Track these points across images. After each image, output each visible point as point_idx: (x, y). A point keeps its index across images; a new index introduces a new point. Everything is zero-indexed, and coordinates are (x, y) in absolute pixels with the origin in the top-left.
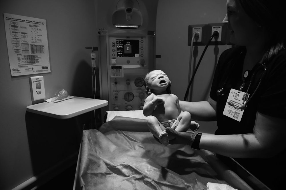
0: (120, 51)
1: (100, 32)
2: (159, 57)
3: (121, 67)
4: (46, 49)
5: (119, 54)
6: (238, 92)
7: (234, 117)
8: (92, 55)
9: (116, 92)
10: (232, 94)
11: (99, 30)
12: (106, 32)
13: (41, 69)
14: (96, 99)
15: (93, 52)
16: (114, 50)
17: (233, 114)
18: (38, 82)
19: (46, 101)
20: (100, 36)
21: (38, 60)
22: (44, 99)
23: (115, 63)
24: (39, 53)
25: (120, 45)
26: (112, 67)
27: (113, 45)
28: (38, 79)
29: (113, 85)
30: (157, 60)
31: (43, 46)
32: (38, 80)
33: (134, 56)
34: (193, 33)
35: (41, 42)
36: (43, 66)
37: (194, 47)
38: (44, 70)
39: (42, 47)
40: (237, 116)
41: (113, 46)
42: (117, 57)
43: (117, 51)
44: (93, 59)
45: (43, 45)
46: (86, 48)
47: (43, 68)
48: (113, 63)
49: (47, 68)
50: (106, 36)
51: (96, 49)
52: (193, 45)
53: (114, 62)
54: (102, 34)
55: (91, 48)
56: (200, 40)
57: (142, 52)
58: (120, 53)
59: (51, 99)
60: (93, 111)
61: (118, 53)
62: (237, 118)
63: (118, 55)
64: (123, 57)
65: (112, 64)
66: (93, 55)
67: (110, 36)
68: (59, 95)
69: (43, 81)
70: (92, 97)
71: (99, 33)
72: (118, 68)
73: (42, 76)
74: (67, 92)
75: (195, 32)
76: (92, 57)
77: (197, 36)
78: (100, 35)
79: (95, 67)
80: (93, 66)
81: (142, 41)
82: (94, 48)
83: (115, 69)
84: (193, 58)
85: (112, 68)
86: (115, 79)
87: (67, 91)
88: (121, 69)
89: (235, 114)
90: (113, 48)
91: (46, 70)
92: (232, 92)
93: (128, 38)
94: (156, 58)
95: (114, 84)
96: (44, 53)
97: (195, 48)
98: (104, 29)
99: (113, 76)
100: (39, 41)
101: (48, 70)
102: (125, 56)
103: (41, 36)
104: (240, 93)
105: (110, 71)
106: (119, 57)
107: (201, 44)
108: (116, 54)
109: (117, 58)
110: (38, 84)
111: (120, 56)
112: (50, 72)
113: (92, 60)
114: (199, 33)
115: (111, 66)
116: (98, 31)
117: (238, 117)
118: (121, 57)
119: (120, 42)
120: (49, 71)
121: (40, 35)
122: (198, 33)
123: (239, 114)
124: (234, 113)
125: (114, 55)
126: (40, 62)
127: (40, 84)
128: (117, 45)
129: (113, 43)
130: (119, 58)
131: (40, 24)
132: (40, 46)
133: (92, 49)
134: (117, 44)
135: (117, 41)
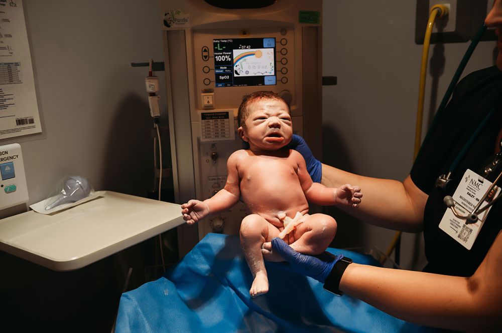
0: (224, 70)
1: (168, 22)
2: (332, 81)
3: (227, 113)
4: (26, 71)
5: (221, 77)
6: (479, 181)
7: (459, 236)
8: (148, 83)
9: (216, 181)
10: (466, 181)
11: (166, 15)
12: (185, 20)
13: (14, 125)
14: (161, 200)
15: (151, 75)
16: (206, 69)
17: (459, 230)
18: (7, 161)
19: (31, 209)
20: (168, 31)
21: (5, 103)
22: (25, 204)
23: (211, 103)
24: (8, 82)
25: (225, 55)
26: (203, 114)
27: (205, 54)
28: (6, 153)
29: (207, 161)
30: (327, 90)
31: (17, 64)
32: (6, 156)
33: (263, 84)
34: (431, 8)
35: (12, 53)
36: (20, 117)
37: (432, 46)
38: (24, 128)
39: (13, 67)
40: (465, 236)
41: (206, 57)
42: (217, 86)
43: (217, 71)
44: (153, 94)
45: (16, 61)
46: (134, 65)
47: (20, 122)
48: (206, 103)
49: (32, 121)
50: (185, 31)
51: (158, 66)
52: (431, 42)
53: (206, 99)
54: (174, 26)
55: (147, 64)
56: (451, 27)
57: (284, 71)
58: (223, 75)
59: (44, 201)
60: (157, 236)
61: (218, 75)
62: (465, 240)
63: (218, 81)
64: (231, 86)
65: (203, 107)
66: (151, 85)
67: (194, 31)
68: (65, 193)
69: (21, 156)
70: (153, 196)
71: (166, 24)
72: (218, 116)
73: (16, 146)
74: (86, 182)
75: (438, 5)
76: (150, 90)
77: (442, 18)
78: (168, 29)
79: (159, 115)
80: (151, 111)
81: (284, 42)
82: (153, 63)
83: (211, 121)
84: (429, 79)
85: (204, 116)
86: (213, 145)
87: (88, 180)
88: (226, 120)
89: (462, 231)
90: (205, 64)
91: (29, 128)
92: (466, 178)
93: (244, 33)
94: (324, 84)
95: (209, 158)
96: (20, 82)
97: (435, 49)
98: (178, 13)
99: (206, 137)
100: (6, 52)
101: (34, 127)
102: (238, 84)
103: (10, 36)
104: (482, 182)
105: (199, 125)
106: (222, 86)
107: (454, 38)
108: (213, 78)
109: (216, 89)
110: (5, 167)
111: (225, 83)
112: (40, 131)
113: (150, 98)
114: (448, 5)
115: (200, 112)
116: (164, 17)
117: (468, 240)
118: (226, 86)
119: (222, 44)
120: (38, 129)
121: (6, 36)
122: (446, 8)
123: (471, 231)
124: (462, 227)
125: (207, 82)
126: (10, 108)
127: (11, 166)
128: (215, 56)
129: (205, 51)
130: (222, 90)
131: (4, 5)
132: (9, 64)
133: (149, 68)
134: (216, 51)
135: (215, 45)
